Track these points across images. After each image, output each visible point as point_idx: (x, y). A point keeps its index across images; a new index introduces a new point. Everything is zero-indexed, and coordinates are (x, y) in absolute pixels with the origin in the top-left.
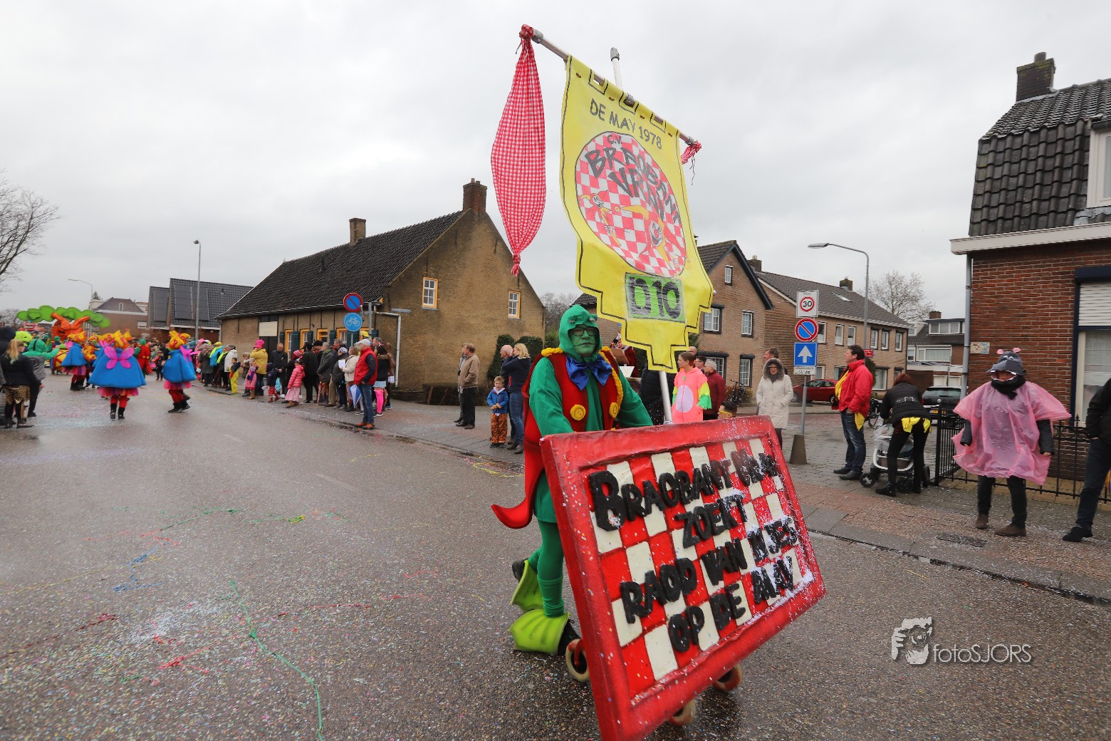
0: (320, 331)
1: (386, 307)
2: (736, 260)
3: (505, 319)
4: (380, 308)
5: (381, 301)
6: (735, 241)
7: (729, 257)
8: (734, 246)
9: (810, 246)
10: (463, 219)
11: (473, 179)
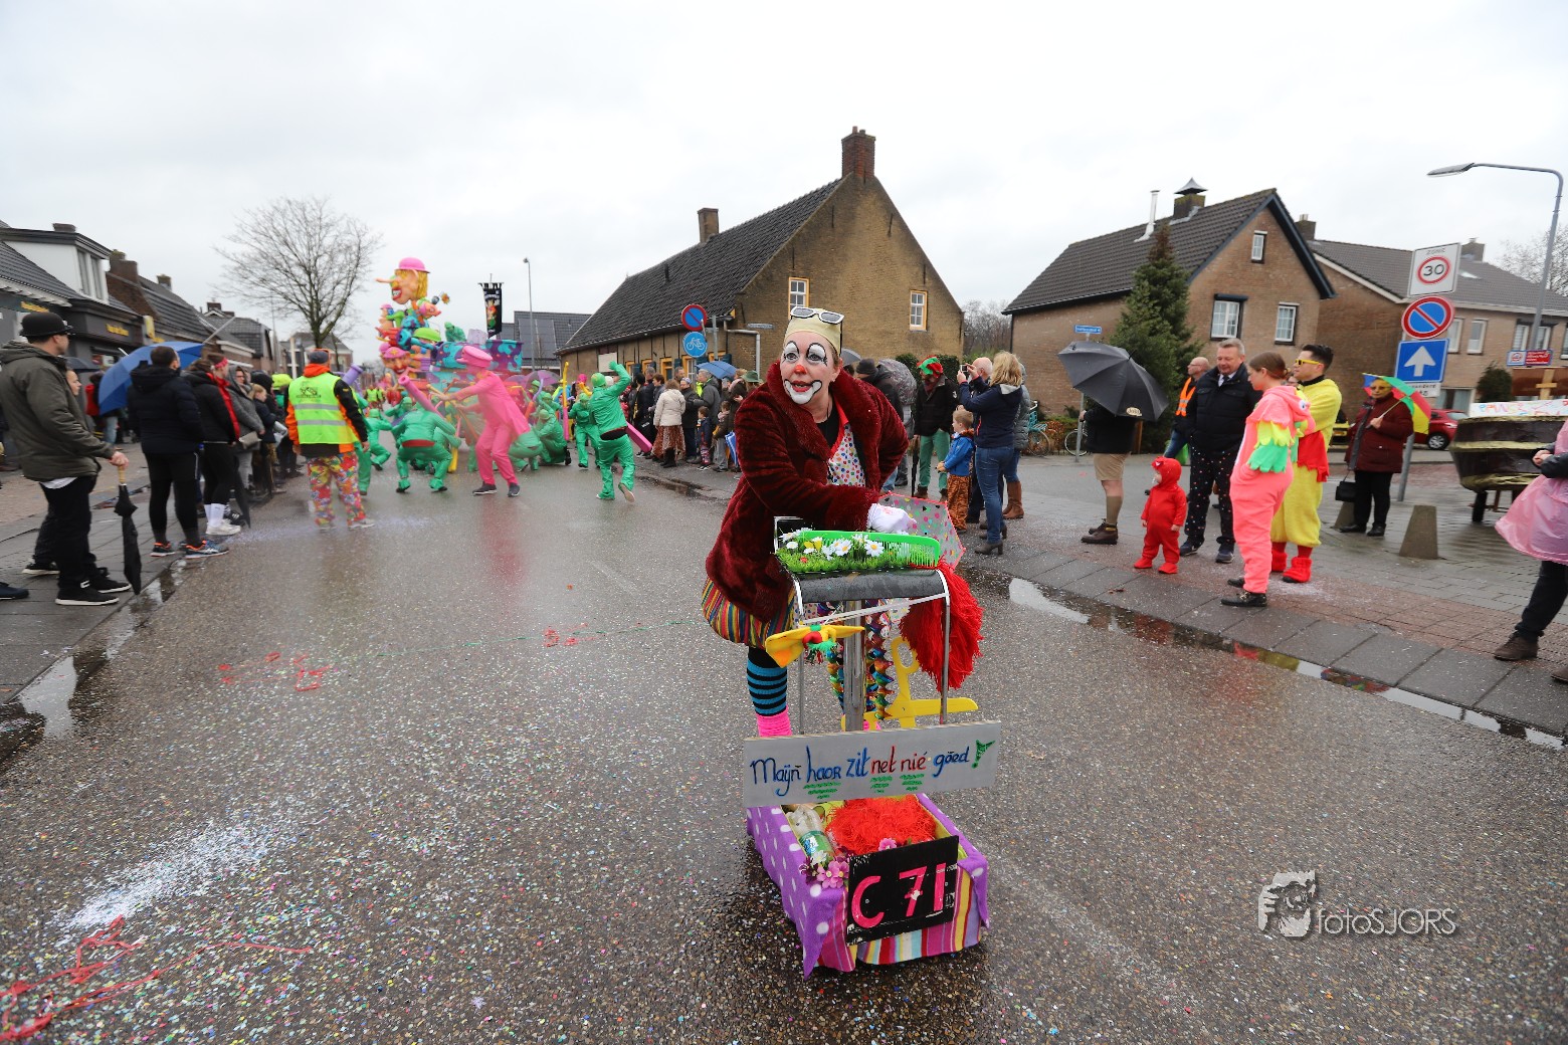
0: (664, 360)
1: (740, 322)
2: (1273, 219)
3: (905, 331)
4: (732, 324)
5: (733, 314)
6: (1274, 191)
7: (1262, 216)
8: (1273, 197)
9: (1433, 174)
10: (843, 189)
11: (855, 128)
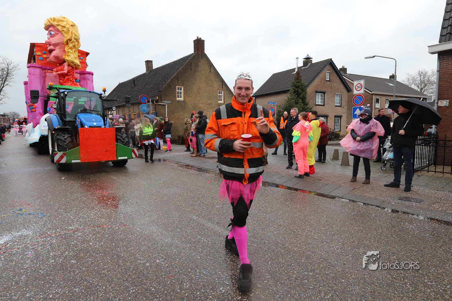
0: (133, 113)
1: (160, 101)
2: (332, 68)
3: (217, 103)
4: (157, 101)
5: (157, 98)
6: (331, 59)
7: (328, 67)
8: (331, 61)
9: (366, 58)
10: (194, 57)
11: (198, 37)
